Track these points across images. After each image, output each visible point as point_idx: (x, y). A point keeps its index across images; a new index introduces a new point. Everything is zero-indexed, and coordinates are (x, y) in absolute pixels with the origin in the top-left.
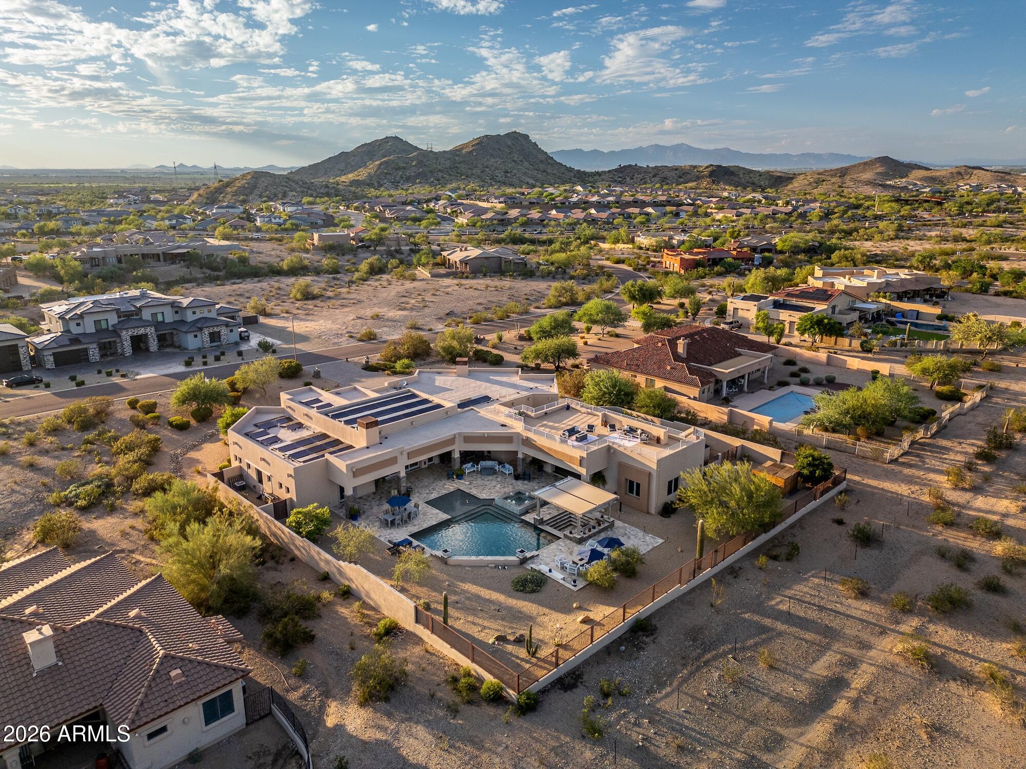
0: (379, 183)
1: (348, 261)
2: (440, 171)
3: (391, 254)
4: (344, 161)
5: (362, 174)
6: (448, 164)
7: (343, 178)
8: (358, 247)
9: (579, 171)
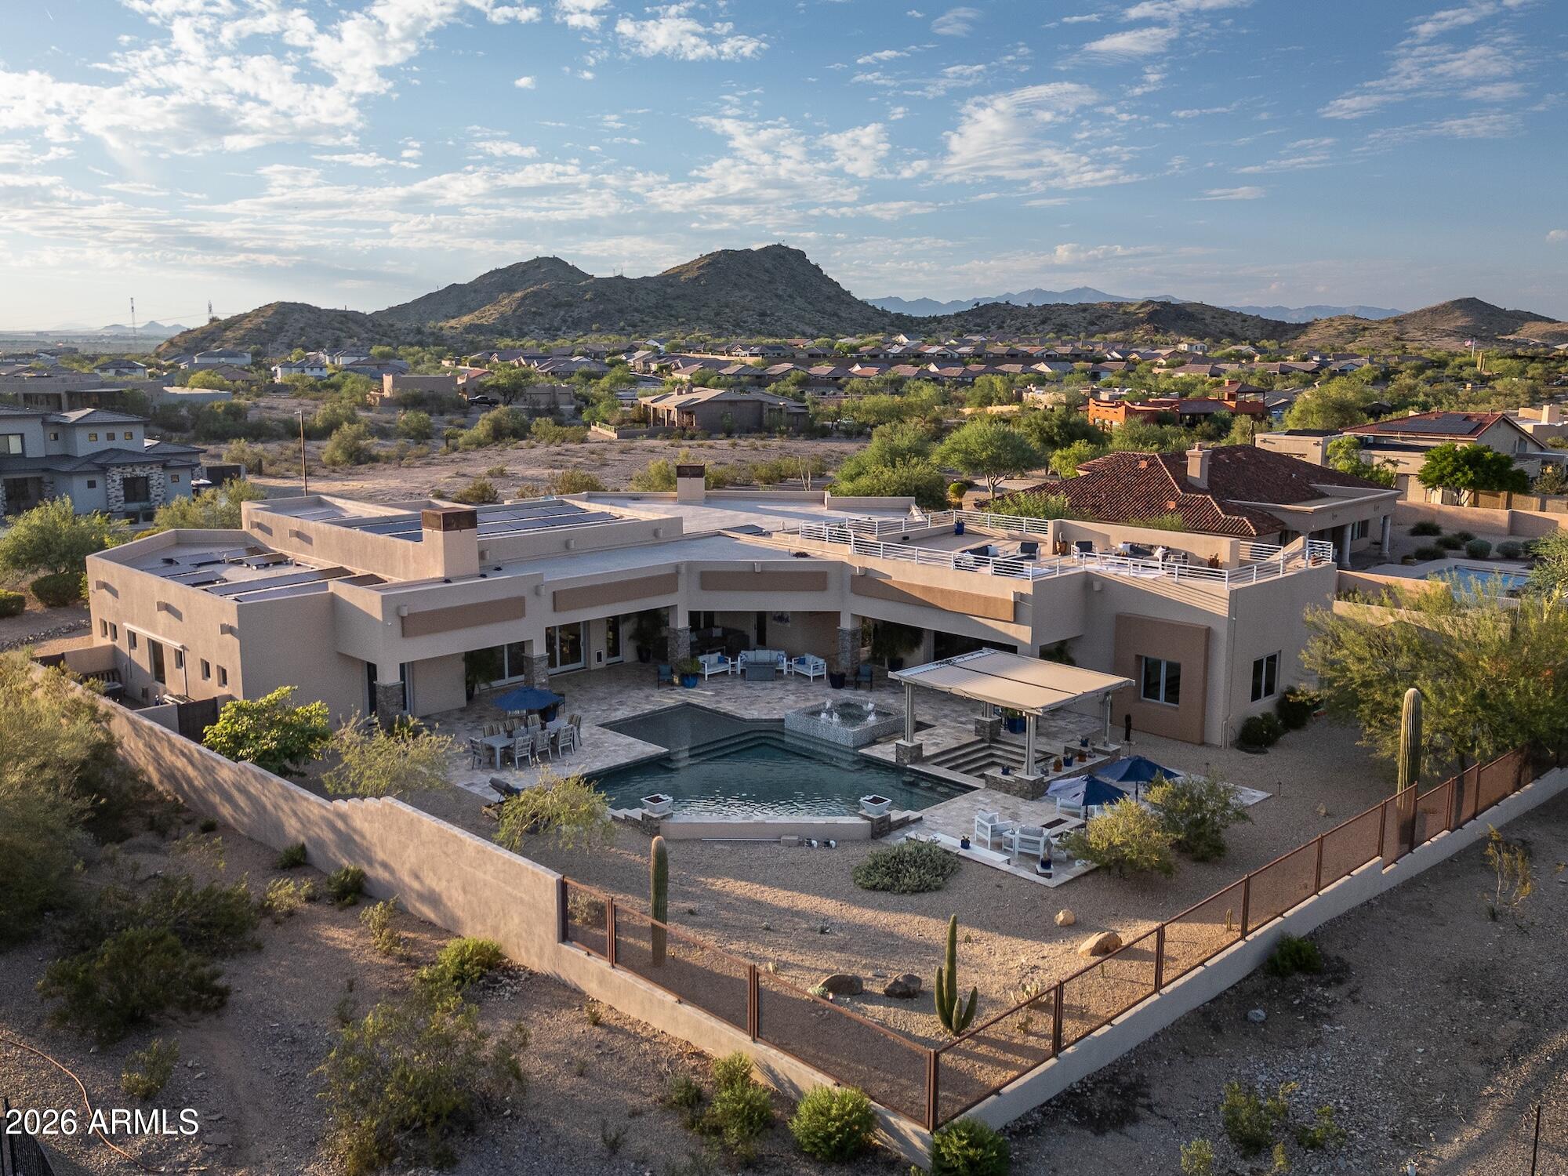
0: (520, 329)
2: (636, 310)
3: (536, 413)
4: (455, 301)
5: (489, 315)
6: (652, 299)
7: (453, 323)
8: (473, 403)
9: (899, 316)
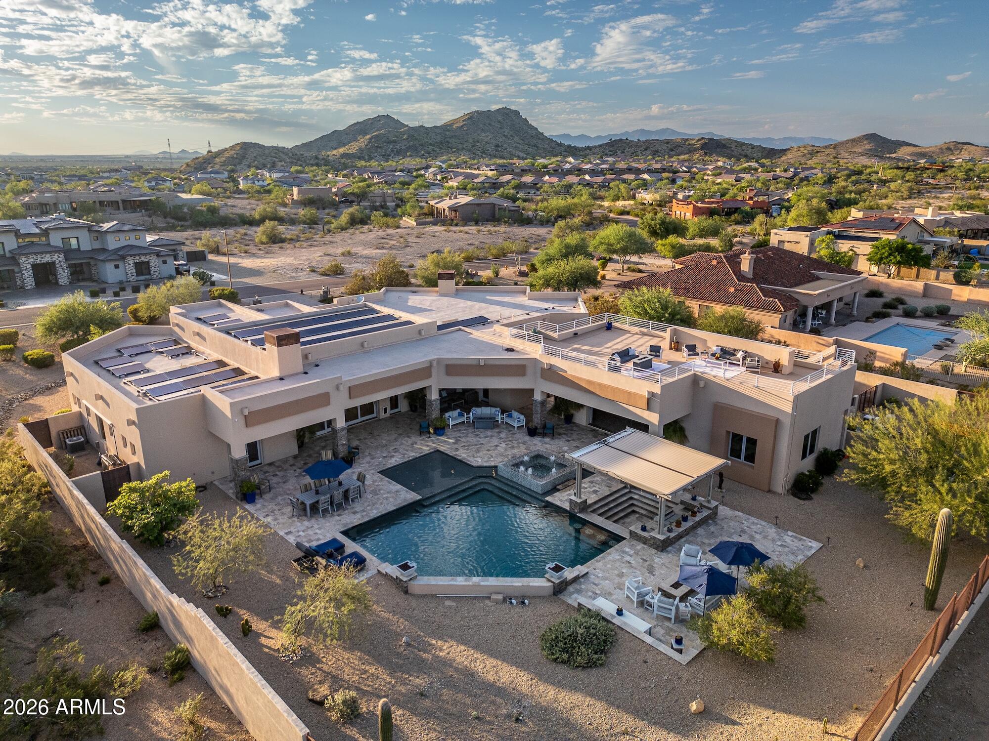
0: (369, 156)
1: (328, 214)
2: (431, 144)
3: (374, 208)
4: (336, 138)
5: (353, 148)
6: (439, 138)
7: (334, 152)
8: (340, 202)
9: (569, 146)
